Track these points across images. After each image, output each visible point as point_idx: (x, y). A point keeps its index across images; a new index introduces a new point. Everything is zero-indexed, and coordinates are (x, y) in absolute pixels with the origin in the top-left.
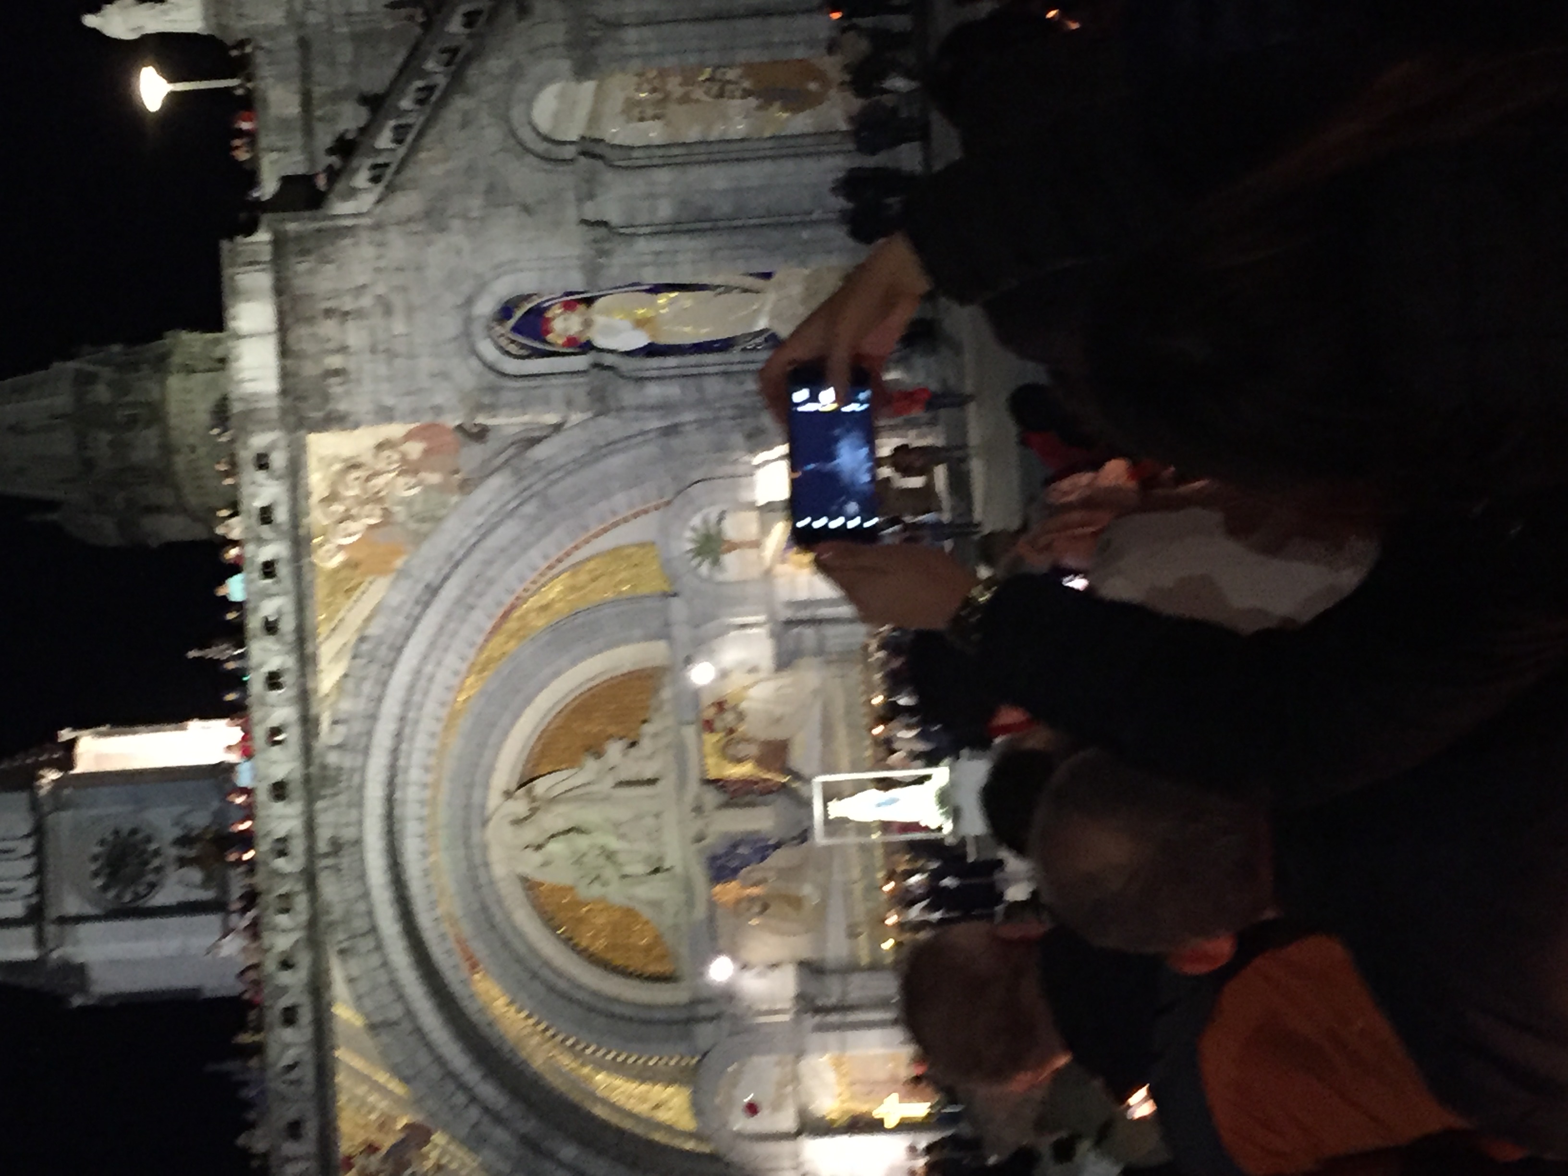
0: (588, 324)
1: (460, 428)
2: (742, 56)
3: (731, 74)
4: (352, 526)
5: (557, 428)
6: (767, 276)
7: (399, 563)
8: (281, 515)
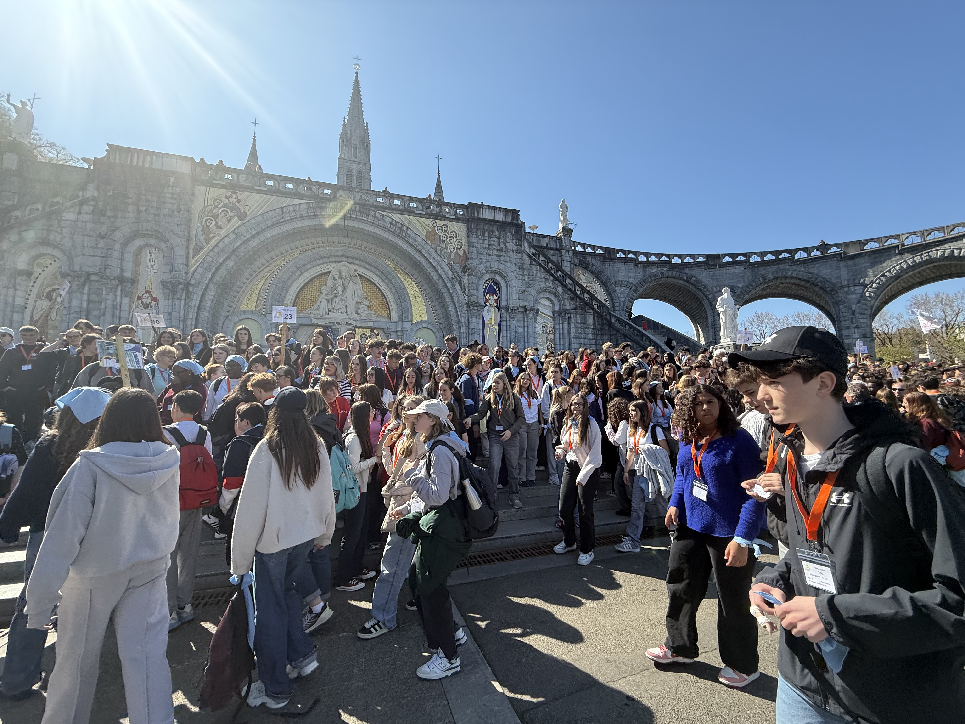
0: (491, 305)
1: (466, 266)
4: (440, 231)
5: (464, 292)
7: (429, 242)
8: (445, 212)
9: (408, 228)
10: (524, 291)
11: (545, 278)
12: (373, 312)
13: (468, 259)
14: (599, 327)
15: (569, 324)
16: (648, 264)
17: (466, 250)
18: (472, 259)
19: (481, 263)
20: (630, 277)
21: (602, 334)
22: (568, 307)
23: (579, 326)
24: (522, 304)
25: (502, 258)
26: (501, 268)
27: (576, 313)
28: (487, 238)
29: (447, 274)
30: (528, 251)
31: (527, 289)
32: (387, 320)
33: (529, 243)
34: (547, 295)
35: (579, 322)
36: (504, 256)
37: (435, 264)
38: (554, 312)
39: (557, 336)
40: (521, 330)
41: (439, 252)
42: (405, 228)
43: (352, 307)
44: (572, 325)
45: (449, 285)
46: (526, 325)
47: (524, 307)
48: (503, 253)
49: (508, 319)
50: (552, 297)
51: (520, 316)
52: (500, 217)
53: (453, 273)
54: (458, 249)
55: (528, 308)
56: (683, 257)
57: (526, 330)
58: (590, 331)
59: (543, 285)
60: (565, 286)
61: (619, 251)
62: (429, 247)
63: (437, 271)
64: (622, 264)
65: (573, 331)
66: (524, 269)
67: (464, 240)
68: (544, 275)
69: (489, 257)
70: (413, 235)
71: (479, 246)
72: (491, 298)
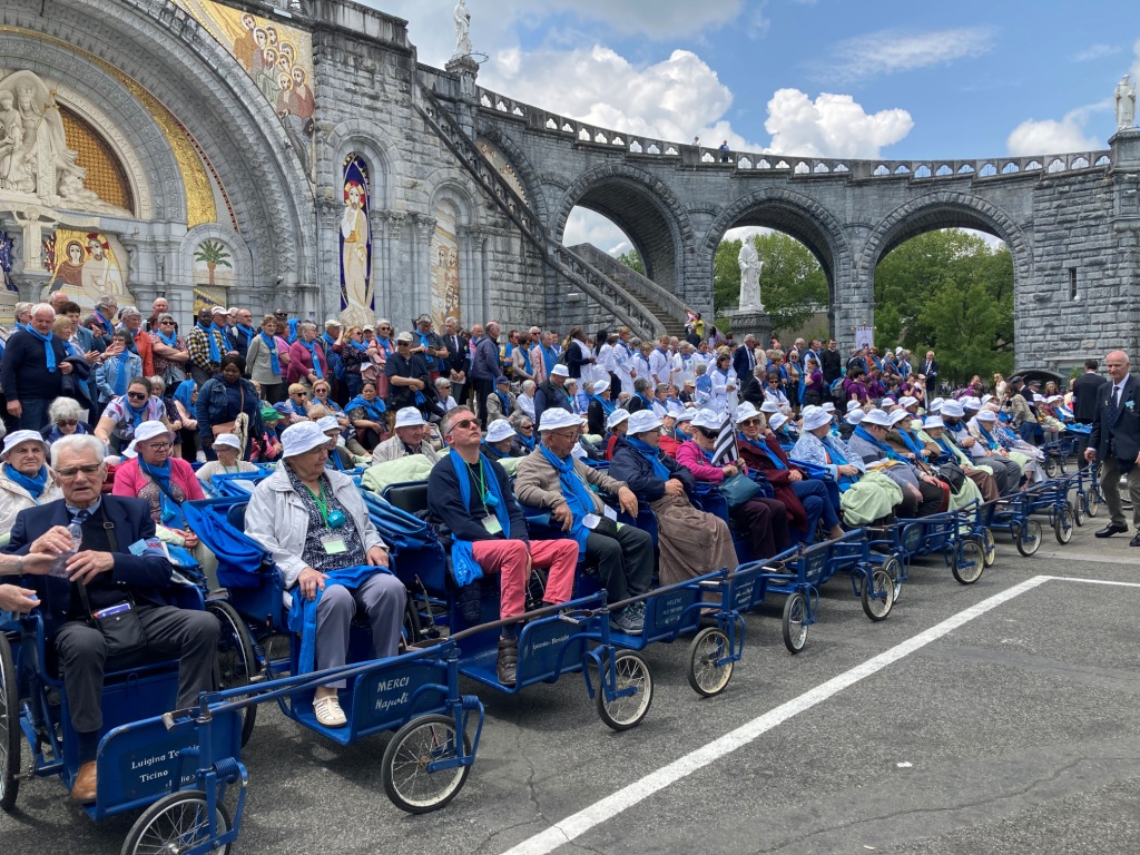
1: (311, 121)
2: (464, 308)
3: (456, 302)
4: (263, 41)
5: (309, 176)
6: (373, 307)
7: (241, 61)
9: (198, 25)
10: (414, 186)
11: (448, 163)
12: (94, 195)
13: (315, 107)
14: (529, 261)
15: (483, 252)
16: (592, 147)
17: (312, 88)
18: (325, 109)
19: (341, 120)
20: (565, 169)
21: (532, 275)
22: (483, 221)
23: (500, 256)
24: (413, 208)
25: (378, 115)
26: (376, 133)
27: (496, 234)
28: (352, 70)
29: (275, 135)
30: (421, 106)
31: (419, 181)
32: (127, 214)
33: (423, 90)
34: (449, 195)
35: (500, 249)
36: (381, 111)
37: (252, 110)
38: (459, 228)
39: (464, 273)
40: (406, 258)
41: (261, 86)
42: (192, 24)
43: (48, 181)
44: (490, 256)
45: (280, 158)
46: (415, 250)
47: (414, 216)
48: (379, 104)
49: (386, 236)
50: (457, 201)
51: (406, 230)
52: (373, 28)
53: (288, 135)
54: (297, 84)
55: (422, 217)
56: (647, 143)
57: (415, 259)
58: (515, 268)
59: (445, 173)
60: (479, 181)
61: (549, 116)
62: (241, 73)
63: (256, 127)
64: (552, 142)
65: (491, 265)
66: (414, 140)
67: (308, 66)
68: (448, 156)
69: (355, 110)
70: (209, 41)
71: (336, 83)
72: (355, 191)
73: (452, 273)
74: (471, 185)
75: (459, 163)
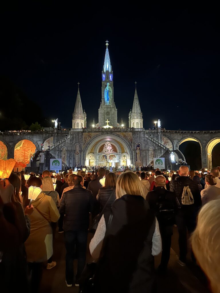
1: (132, 142)
4: (126, 135)
5: (132, 147)
6: (141, 161)
8: (127, 131)
10: (145, 146)
12: (114, 152)
19: (135, 141)
26: (140, 141)
27: (159, 150)
28: (137, 135)
32: (117, 153)
34: (151, 146)
38: (153, 150)
40: (145, 155)
41: (126, 139)
45: (128, 146)
48: (140, 138)
52: (140, 130)
53: (130, 144)
54: (130, 138)
55: (147, 150)
64: (176, 135)
65: (158, 154)
66: (145, 141)
67: (132, 136)
68: (150, 142)
71: (135, 137)
72: (138, 148)
73: (153, 156)
74: (155, 145)
75: (152, 142)
